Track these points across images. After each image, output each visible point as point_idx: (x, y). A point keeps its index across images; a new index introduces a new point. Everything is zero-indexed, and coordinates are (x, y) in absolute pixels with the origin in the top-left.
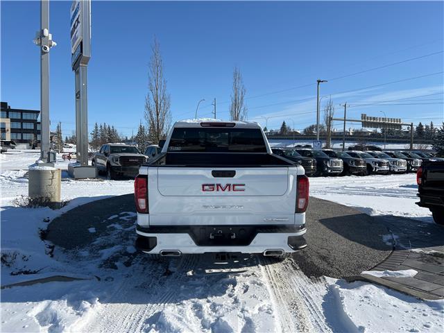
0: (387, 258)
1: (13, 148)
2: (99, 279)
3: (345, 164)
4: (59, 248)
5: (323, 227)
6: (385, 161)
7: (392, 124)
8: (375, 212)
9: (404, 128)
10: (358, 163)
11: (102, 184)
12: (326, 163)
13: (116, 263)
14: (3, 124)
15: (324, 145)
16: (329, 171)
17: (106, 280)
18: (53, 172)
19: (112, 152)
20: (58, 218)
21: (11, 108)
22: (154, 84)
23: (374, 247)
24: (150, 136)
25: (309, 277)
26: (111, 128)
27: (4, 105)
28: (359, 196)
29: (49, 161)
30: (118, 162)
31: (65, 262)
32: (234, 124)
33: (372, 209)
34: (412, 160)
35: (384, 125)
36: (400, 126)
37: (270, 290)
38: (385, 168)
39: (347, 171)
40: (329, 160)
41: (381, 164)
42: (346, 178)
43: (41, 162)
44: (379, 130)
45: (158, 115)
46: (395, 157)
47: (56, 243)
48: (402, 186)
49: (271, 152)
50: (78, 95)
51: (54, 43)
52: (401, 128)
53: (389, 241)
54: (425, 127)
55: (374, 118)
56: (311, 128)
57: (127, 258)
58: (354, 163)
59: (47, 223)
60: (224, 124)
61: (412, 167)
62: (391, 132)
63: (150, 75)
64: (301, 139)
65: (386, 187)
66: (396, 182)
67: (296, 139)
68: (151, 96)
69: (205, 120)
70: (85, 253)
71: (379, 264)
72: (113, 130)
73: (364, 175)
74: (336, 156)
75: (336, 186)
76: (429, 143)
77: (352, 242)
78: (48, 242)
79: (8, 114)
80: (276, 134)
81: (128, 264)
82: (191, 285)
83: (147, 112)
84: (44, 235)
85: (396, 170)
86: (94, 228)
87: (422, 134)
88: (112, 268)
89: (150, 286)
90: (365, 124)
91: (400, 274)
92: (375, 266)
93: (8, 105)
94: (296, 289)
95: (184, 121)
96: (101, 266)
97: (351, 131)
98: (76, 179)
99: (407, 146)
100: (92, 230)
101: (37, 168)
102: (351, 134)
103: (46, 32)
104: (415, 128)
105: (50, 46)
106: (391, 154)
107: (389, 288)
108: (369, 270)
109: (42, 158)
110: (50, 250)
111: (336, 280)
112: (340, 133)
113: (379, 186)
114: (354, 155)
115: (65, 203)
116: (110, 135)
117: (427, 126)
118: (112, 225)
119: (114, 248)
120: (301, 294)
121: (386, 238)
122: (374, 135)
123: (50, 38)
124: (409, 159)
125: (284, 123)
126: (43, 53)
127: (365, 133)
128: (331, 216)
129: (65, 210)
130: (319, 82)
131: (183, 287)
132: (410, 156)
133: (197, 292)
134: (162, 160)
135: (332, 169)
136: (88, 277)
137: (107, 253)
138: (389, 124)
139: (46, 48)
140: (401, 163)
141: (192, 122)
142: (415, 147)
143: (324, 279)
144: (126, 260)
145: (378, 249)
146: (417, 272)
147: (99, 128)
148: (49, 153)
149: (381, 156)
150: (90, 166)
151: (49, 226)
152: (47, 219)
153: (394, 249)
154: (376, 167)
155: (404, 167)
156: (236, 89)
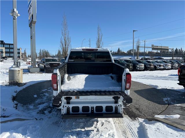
0: (166, 109)
1: (6, 59)
2: (37, 119)
3: (145, 66)
4: (20, 104)
5: (136, 94)
6: (162, 64)
7: (164, 49)
8: (159, 87)
9: (170, 50)
10: (150, 65)
11: (42, 75)
12: (137, 65)
13: (45, 112)
14: (2, 49)
15: (136, 58)
16: (138, 69)
17: (40, 120)
18: (19, 71)
19: (46, 61)
20: (21, 91)
21: (5, 43)
22: (64, 33)
23: (159, 104)
24: (63, 54)
25: (131, 118)
26: (47, 51)
27: (2, 42)
28: (151, 80)
29: (17, 66)
30: (49, 66)
31: (22, 111)
32: (97, 50)
33: (158, 86)
34: (174, 64)
35: (161, 49)
36: (168, 49)
37: (113, 125)
38: (162, 67)
39: (146, 69)
40: (138, 64)
41: (160, 66)
42: (145, 72)
43: (14, 66)
44: (159, 51)
45: (66, 45)
46: (166, 63)
47: (19, 102)
48: (170, 75)
49: (114, 62)
50: (31, 37)
51: (19, 15)
52: (168, 50)
53: (166, 101)
54: (178, 50)
55: (157, 46)
56: (130, 51)
57: (50, 109)
58: (149, 65)
59: (16, 93)
60: (93, 50)
61: (174, 67)
62: (164, 52)
63: (62, 29)
64: (126, 55)
65: (163, 76)
66: (167, 73)
67: (124, 55)
68: (63, 37)
69: (84, 48)
70: (31, 107)
71: (163, 112)
72: (48, 52)
73: (153, 70)
74: (141, 63)
75: (141, 75)
76: (180, 57)
77: (150, 101)
78: (15, 102)
79: (4, 45)
80: (116, 53)
81: (50, 112)
82: (78, 122)
83: (61, 44)
84: (14, 99)
85: (167, 68)
86: (36, 95)
87: (177, 53)
88: (43, 114)
89: (59, 122)
90: (153, 49)
91: (172, 117)
92: (161, 113)
93: (4, 42)
94: (125, 124)
95: (75, 48)
96: (38, 113)
97: (147, 52)
98: (31, 73)
99: (171, 58)
100: (35, 96)
101: (12, 69)
102: (147, 53)
103: (15, 10)
104: (174, 50)
105: (17, 16)
106: (164, 62)
107: (168, 124)
108: (158, 115)
109: (14, 65)
110: (16, 106)
111: (143, 119)
112: (143, 53)
113: (160, 75)
114: (149, 62)
115: (25, 84)
116: (46, 54)
117: (179, 50)
118: (44, 94)
119: (44, 104)
120: (127, 126)
121: (165, 99)
122: (157, 53)
123: (17, 13)
124: (172, 63)
125: (119, 49)
126: (14, 19)
127: (153, 52)
128: (140, 89)
129: (24, 87)
130: (134, 31)
131: (74, 123)
132: (172, 62)
133: (80, 126)
134: (65, 66)
135: (139, 68)
136: (32, 118)
137: (41, 107)
138: (163, 49)
139: (15, 17)
140: (169, 65)
141: (78, 49)
142: (175, 58)
143: (138, 119)
144: (49, 110)
145: (161, 104)
146: (180, 116)
147: (42, 51)
148: (17, 62)
149: (160, 62)
150: (37, 67)
151: (17, 94)
152: (16, 91)
153: (169, 104)
154: (158, 67)
155: (170, 67)
156: (99, 34)
